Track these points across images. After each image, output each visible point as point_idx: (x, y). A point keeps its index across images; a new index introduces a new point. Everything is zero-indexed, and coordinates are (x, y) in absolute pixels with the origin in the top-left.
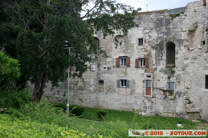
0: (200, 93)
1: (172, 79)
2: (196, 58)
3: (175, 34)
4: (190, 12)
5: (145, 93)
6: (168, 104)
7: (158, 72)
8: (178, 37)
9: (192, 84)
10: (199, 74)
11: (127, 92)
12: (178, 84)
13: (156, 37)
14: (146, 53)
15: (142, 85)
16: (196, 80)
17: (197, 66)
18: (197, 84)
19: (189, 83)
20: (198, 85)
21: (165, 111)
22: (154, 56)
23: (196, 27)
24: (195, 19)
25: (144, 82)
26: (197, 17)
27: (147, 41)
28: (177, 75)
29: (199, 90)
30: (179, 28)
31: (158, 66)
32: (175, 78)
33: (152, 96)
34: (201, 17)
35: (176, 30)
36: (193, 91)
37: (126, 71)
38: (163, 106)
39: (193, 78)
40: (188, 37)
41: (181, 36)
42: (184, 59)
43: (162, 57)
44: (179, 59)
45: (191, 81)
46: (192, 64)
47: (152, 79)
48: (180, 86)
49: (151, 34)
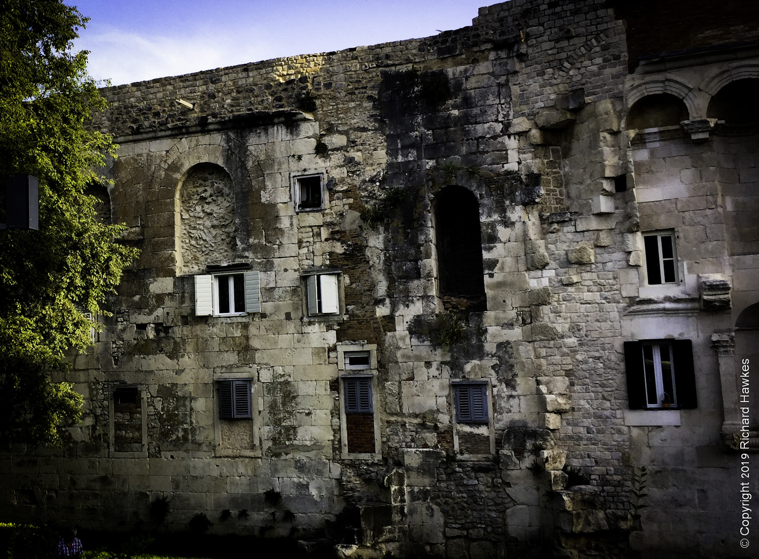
0: (619, 432)
1: (473, 368)
2: (585, 259)
3: (474, 149)
4: (545, 38)
5: (345, 440)
6: (465, 495)
7: (403, 339)
8: (489, 160)
9: (574, 392)
10: (607, 340)
11: (257, 442)
12: (505, 391)
13: (384, 166)
14: (339, 249)
15: (329, 404)
16: (595, 369)
17: (596, 296)
18: (600, 389)
19: (561, 383)
20: (606, 394)
21: (450, 533)
22: (379, 258)
23: (577, 111)
24: (571, 73)
25: (334, 385)
26: (579, 65)
27: (339, 188)
28: (500, 346)
29: (614, 420)
30: (494, 118)
31: (401, 307)
32: (489, 362)
33: (380, 457)
34: (599, 60)
35: (479, 127)
36: (587, 422)
37: (247, 338)
38: (438, 504)
39: (579, 357)
40: (537, 161)
41: (507, 159)
42: (528, 270)
43: (416, 261)
44: (502, 269)
45: (568, 373)
46: (570, 289)
47: (375, 373)
48: (516, 400)
49: (359, 154)
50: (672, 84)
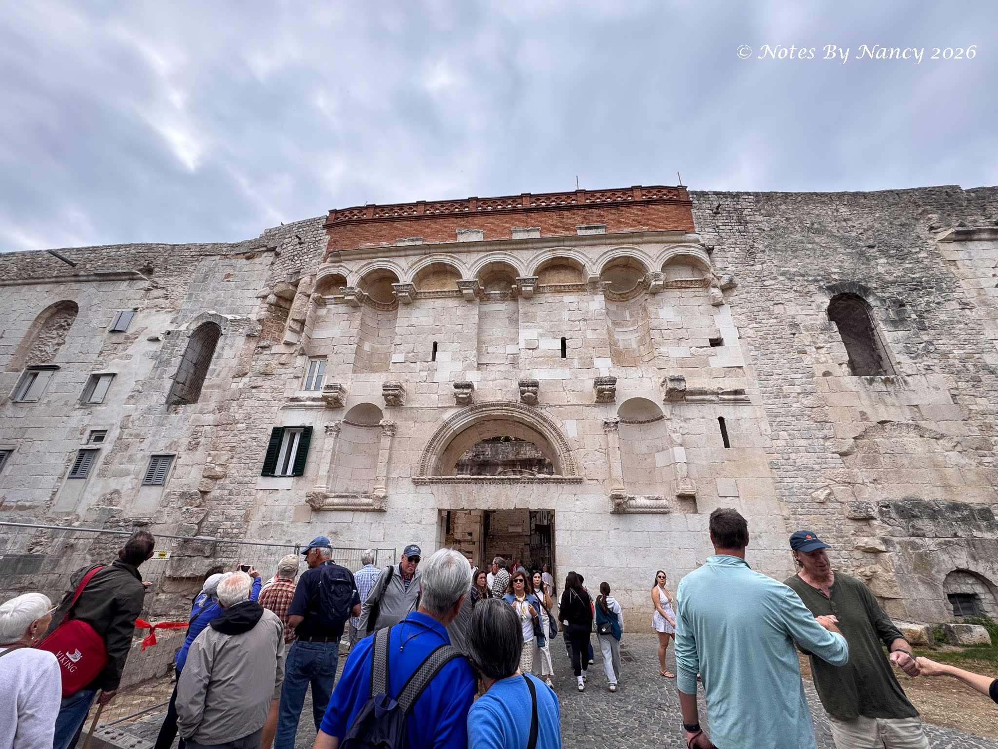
0: (250, 494)
2: (268, 372)
3: (235, 304)
5: (56, 502)
7: (134, 421)
8: (241, 311)
9: (231, 463)
10: (265, 426)
12: (185, 461)
15: (60, 471)
16: (250, 446)
17: (268, 396)
18: (248, 461)
19: (224, 456)
20: (251, 465)
23: (296, 285)
24: (296, 262)
25: (71, 457)
26: (301, 258)
29: (250, 485)
30: (254, 287)
31: (143, 399)
32: (183, 440)
34: (311, 255)
35: (242, 292)
36: (231, 486)
39: (243, 438)
40: (268, 313)
41: (251, 311)
42: (234, 377)
44: (218, 375)
45: (232, 449)
46: (254, 391)
48: (190, 468)
50: (342, 268)
